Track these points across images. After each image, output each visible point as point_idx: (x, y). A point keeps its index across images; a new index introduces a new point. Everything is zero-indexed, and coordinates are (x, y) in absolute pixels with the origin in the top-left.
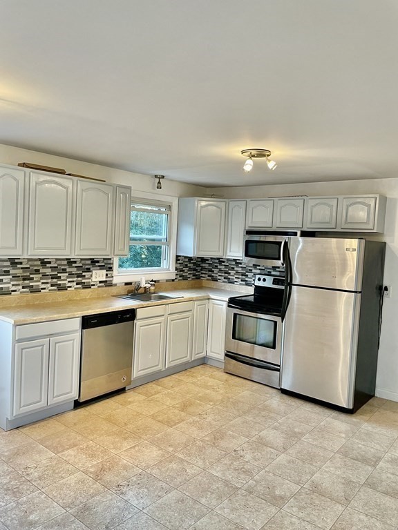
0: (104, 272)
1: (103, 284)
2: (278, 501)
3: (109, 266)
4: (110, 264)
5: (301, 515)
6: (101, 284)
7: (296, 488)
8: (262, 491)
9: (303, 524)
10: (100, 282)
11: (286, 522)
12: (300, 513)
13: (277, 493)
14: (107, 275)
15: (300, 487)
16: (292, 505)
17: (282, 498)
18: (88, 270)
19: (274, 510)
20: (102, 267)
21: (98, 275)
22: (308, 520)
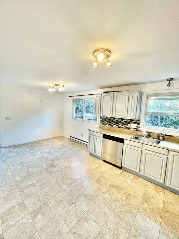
0: (136, 125)
1: (135, 130)
2: (34, 215)
3: (139, 123)
4: (139, 122)
5: (21, 222)
6: (134, 129)
7: (38, 227)
8: (43, 209)
9: (16, 221)
10: (134, 128)
11: (22, 213)
12: (22, 222)
13: (40, 216)
14: (137, 126)
15: (38, 229)
16: (29, 220)
17: (35, 217)
18: (129, 123)
19: (30, 211)
20: (135, 123)
21: (133, 126)
22: (16, 225)
